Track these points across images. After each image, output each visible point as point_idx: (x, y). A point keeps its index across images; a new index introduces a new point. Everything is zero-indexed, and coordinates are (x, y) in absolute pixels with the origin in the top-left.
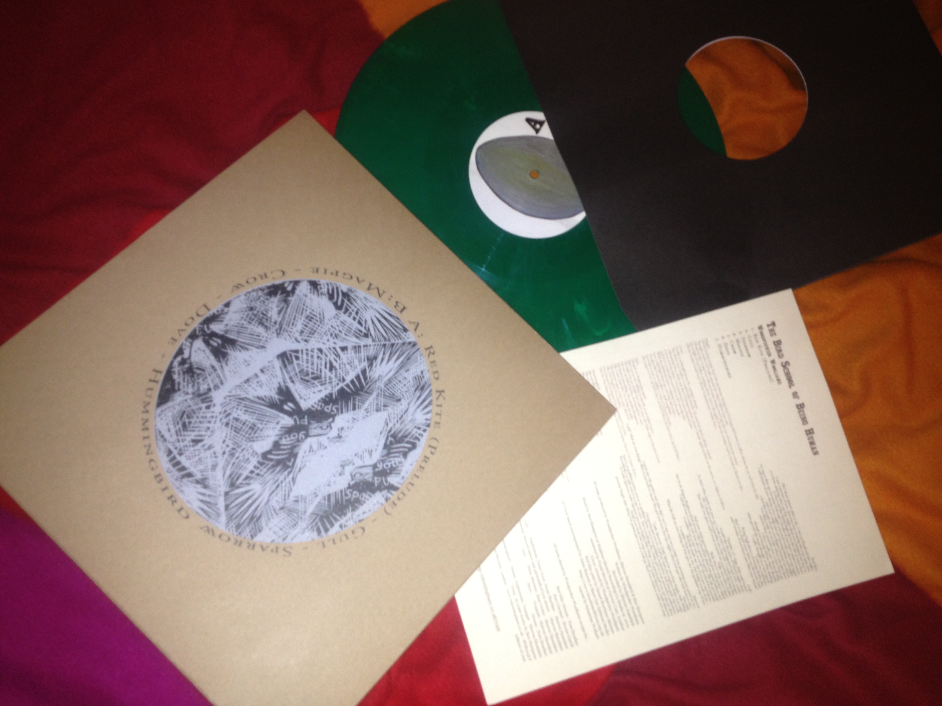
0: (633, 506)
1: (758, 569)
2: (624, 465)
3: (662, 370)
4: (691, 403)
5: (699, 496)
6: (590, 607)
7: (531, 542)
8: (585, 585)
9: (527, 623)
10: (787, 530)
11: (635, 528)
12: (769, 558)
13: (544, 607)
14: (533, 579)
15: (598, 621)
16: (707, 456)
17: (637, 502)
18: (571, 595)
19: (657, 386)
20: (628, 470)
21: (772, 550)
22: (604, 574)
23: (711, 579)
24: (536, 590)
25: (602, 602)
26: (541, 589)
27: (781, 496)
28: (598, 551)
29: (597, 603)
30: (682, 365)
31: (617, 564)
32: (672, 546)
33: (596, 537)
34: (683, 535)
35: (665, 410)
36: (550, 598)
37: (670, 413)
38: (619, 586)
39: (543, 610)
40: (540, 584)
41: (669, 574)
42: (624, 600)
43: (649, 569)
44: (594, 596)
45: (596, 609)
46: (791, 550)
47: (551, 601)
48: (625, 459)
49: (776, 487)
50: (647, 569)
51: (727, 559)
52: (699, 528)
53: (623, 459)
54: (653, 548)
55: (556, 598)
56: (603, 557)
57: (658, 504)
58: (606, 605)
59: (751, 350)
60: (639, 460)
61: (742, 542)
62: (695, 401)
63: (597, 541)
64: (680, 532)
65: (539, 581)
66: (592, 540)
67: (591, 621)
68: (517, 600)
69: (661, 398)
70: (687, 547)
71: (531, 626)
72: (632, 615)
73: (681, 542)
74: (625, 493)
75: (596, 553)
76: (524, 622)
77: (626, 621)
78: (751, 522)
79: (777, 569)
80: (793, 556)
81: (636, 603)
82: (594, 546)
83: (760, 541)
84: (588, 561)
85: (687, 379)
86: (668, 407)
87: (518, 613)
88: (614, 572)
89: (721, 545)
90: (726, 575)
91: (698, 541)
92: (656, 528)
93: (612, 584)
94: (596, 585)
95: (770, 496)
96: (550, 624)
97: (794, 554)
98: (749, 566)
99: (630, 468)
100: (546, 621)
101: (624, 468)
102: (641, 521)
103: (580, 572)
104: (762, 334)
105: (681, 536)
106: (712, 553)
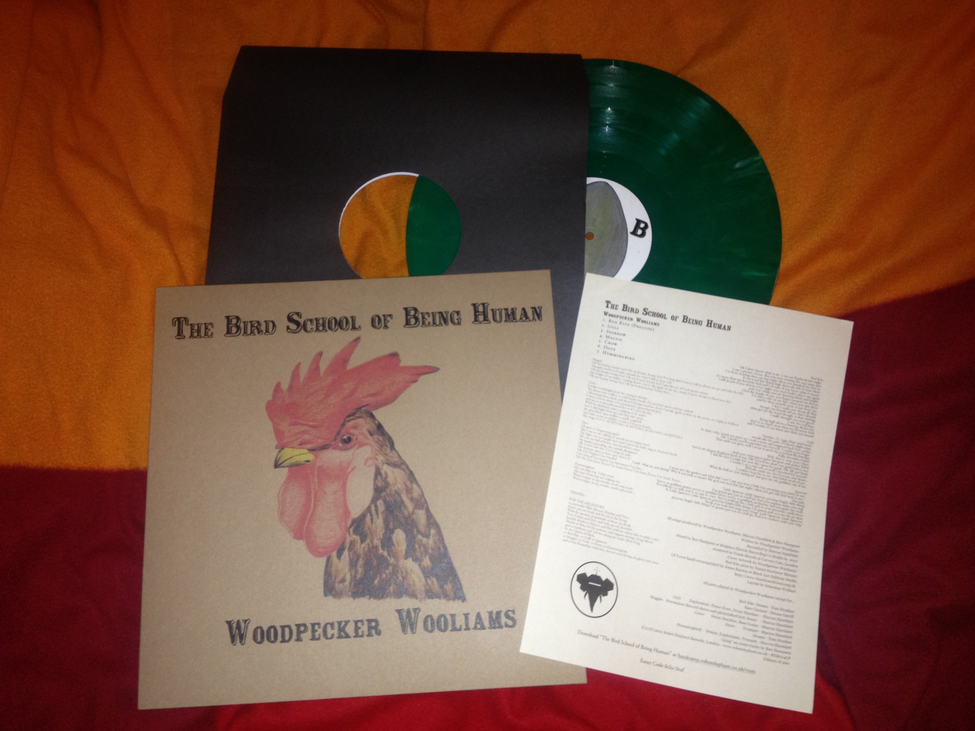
0: (702, 498)
1: (799, 426)
2: (665, 486)
3: (602, 408)
4: (640, 401)
5: (718, 439)
6: (768, 584)
7: (694, 602)
8: (748, 577)
9: (759, 645)
10: (780, 385)
11: (720, 506)
12: (795, 412)
13: (752, 622)
14: (724, 619)
15: (782, 584)
16: (689, 413)
17: (701, 492)
18: (751, 593)
19: (613, 419)
20: (671, 484)
21: (789, 406)
22: (747, 556)
23: (789, 469)
24: (735, 621)
25: (769, 571)
26: (736, 616)
27: (751, 375)
28: (726, 550)
29: (766, 576)
30: (605, 389)
31: (743, 540)
32: (748, 485)
33: (713, 544)
34: (743, 470)
35: (636, 425)
36: (746, 613)
37: (640, 422)
38: (762, 549)
39: (754, 625)
40: (732, 615)
41: (770, 501)
42: (774, 552)
43: (758, 515)
44: (761, 574)
45: (772, 579)
46: (797, 392)
47: (749, 614)
48: (661, 482)
49: (740, 374)
50: (757, 516)
51: (780, 446)
52: (744, 455)
53: (660, 483)
54: (743, 502)
55: (748, 608)
56: (733, 548)
57: (710, 476)
58: (772, 569)
59: (620, 331)
60: (667, 471)
61: (770, 426)
62: (640, 397)
63: (718, 545)
64: (741, 472)
65: (728, 614)
66: (714, 549)
67: (779, 589)
68: (735, 643)
69: (625, 422)
70: (755, 473)
71: (762, 643)
72: (789, 552)
73: (749, 475)
74: (688, 498)
75: (727, 552)
76: (757, 647)
77: (791, 560)
78: (759, 410)
79: (807, 411)
80: (802, 392)
81: (781, 543)
82: (720, 550)
83: (778, 412)
84: (730, 563)
85: (618, 393)
86: (635, 421)
87: (747, 648)
88: (748, 546)
89: (766, 445)
90: (791, 455)
91: (754, 461)
92: (729, 490)
93: (757, 553)
94: (752, 568)
95: (746, 383)
96: (767, 625)
97: (801, 391)
98: (793, 432)
99: (671, 482)
100: (764, 627)
101: (668, 487)
102: (717, 499)
103: (736, 574)
104: (611, 315)
105: (744, 472)
106: (769, 456)
